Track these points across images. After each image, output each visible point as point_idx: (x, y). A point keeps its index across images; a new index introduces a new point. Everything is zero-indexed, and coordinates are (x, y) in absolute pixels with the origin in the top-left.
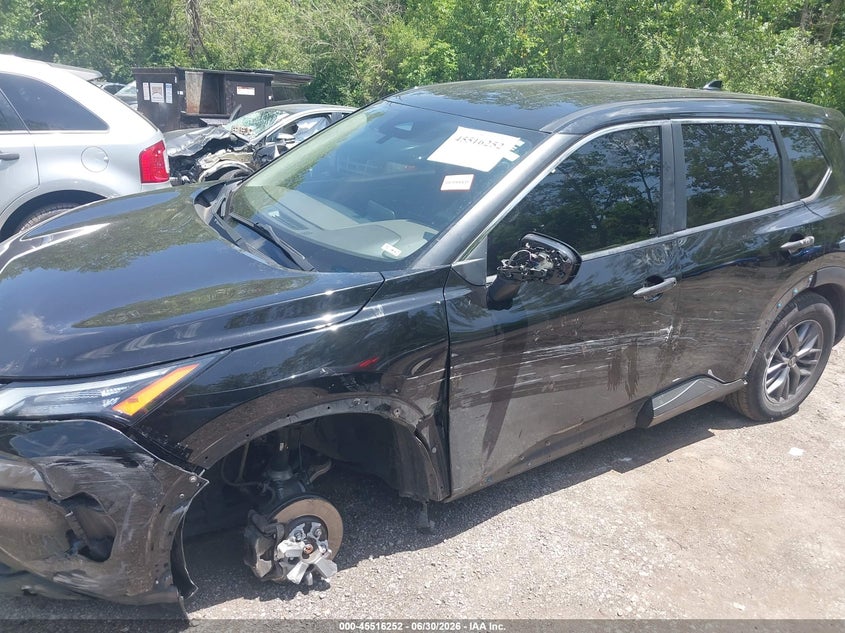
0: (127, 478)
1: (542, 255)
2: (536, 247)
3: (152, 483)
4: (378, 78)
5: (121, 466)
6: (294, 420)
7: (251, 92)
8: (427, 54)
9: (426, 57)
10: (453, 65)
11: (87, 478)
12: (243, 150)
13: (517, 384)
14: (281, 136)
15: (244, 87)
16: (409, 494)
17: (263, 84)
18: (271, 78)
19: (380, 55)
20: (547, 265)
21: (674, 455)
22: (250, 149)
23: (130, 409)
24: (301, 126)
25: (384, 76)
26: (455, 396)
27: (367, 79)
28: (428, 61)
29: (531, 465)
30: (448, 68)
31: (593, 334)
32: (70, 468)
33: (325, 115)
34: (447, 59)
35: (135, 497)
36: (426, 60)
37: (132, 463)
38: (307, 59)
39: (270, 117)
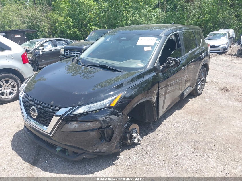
0: (118, 119)
1: (173, 61)
2: (171, 60)
3: (122, 119)
4: (49, 29)
5: (116, 117)
6: (138, 103)
7: (19, 36)
8: (64, 21)
9: (64, 22)
10: (72, 24)
11: (110, 121)
12: (29, 53)
13: (168, 91)
14: (40, 48)
15: (17, 35)
16: (147, 121)
17: (23, 34)
18: (25, 32)
19: (48, 23)
20: (174, 63)
21: (186, 105)
22: (31, 53)
23: (113, 105)
24: (45, 44)
25: (51, 29)
26: (160, 95)
27: (46, 30)
28: (64, 23)
29: (167, 110)
30: (71, 25)
31: (177, 78)
32: (107, 119)
33: (51, 41)
34: (70, 22)
35: (119, 123)
36: (63, 23)
37: (118, 116)
38: (25, 26)
39: (34, 43)
